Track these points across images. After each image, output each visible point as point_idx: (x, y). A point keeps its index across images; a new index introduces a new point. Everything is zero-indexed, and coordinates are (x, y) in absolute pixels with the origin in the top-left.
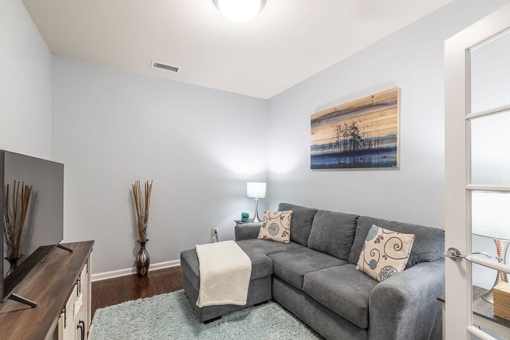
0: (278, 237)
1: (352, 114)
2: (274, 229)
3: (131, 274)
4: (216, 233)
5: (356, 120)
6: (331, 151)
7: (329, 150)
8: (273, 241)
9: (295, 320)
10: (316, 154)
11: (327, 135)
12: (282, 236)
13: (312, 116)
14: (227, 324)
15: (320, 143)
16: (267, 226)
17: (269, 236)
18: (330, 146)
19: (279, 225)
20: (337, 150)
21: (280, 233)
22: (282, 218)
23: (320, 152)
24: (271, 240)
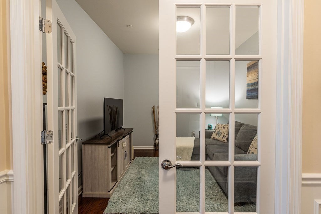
0: (220, 138)
2: (219, 134)
4: (194, 135)
7: (255, 87)
8: (218, 140)
11: (253, 77)
12: (223, 138)
13: (247, 65)
15: (250, 82)
16: (216, 132)
17: (216, 137)
19: (222, 131)
21: (222, 136)
22: (224, 128)
23: (250, 88)
24: (216, 140)
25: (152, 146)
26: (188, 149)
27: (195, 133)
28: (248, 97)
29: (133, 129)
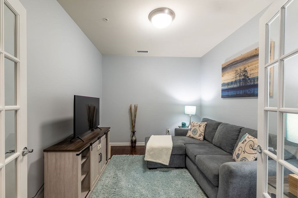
0: (197, 136)
1: (244, 62)
2: (195, 132)
3: (129, 145)
4: (169, 132)
5: (246, 66)
6: (232, 86)
7: (231, 86)
8: (194, 138)
9: (193, 179)
10: (225, 89)
11: (230, 77)
12: (199, 136)
13: (222, 65)
14: (158, 172)
15: (226, 82)
16: (192, 130)
17: (192, 135)
18: (232, 83)
19: (198, 130)
20: (235, 86)
21: (198, 134)
22: (200, 126)
23: (226, 87)
24: (193, 138)
25: (129, 143)
26: (167, 149)
27: (169, 130)
28: (223, 97)
29: (110, 128)
